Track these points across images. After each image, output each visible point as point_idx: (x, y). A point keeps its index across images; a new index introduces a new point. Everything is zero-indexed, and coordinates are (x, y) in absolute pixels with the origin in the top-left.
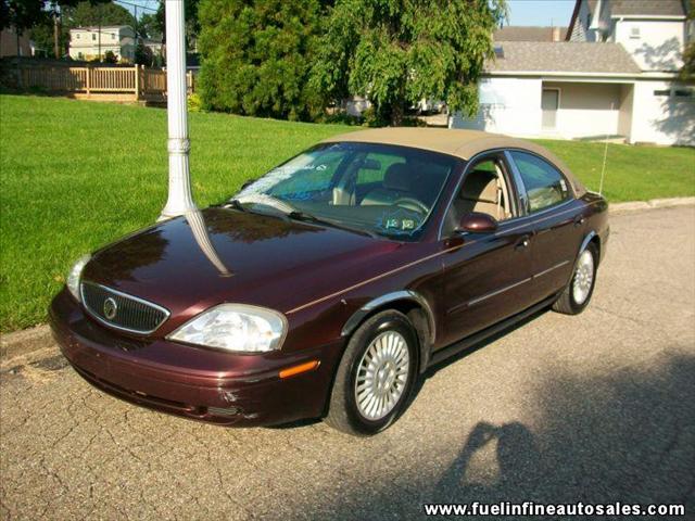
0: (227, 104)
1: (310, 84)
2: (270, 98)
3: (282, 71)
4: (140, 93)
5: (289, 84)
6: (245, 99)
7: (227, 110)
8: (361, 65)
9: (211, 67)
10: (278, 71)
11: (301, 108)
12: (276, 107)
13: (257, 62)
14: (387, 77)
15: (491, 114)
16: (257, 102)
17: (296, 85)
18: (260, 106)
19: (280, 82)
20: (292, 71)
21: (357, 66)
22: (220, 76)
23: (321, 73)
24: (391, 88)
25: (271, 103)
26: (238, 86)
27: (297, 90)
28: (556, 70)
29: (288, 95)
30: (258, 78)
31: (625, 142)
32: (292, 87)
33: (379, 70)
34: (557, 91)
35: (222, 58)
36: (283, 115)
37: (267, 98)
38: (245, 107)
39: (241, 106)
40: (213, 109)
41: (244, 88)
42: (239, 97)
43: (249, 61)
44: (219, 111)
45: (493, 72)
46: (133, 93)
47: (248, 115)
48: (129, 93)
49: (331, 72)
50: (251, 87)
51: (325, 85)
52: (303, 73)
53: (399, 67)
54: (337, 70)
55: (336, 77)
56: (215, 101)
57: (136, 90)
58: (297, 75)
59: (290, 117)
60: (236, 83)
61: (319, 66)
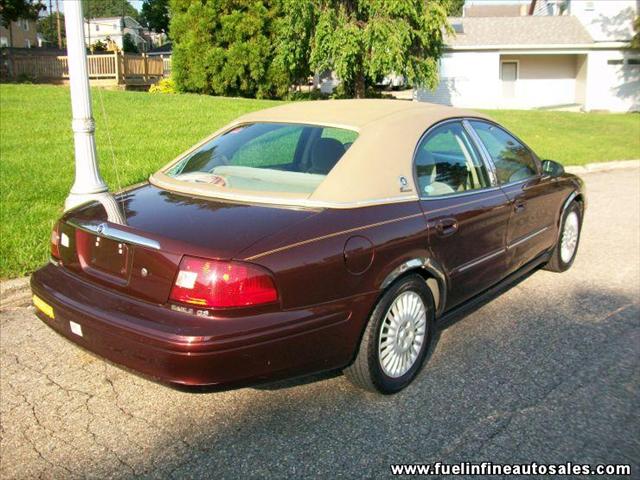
0: (197, 85)
1: (274, 63)
2: (238, 77)
3: (248, 52)
4: (120, 78)
5: (255, 64)
6: (215, 80)
7: (199, 91)
8: (320, 44)
9: (182, 51)
10: (244, 52)
11: (268, 87)
12: (244, 86)
13: (225, 45)
14: (345, 54)
15: (456, 86)
16: (225, 82)
17: (261, 65)
18: (229, 86)
19: (246, 63)
20: (257, 52)
21: (317, 45)
22: (191, 59)
23: (284, 53)
24: (350, 65)
25: (239, 82)
26: (207, 68)
27: (262, 70)
28: (513, 43)
29: (254, 74)
30: (225, 60)
31: (581, 110)
32: (258, 67)
33: (338, 48)
34: (516, 63)
35: (192, 42)
36: (250, 94)
37: (235, 78)
38: (214, 87)
39: (210, 87)
40: (186, 90)
41: (213, 70)
42: (209, 77)
43: (218, 44)
44: (192, 91)
45: (454, 48)
46: (114, 78)
47: (218, 95)
48: (109, 78)
49: (293, 51)
50: (220, 69)
51: (287, 63)
52: (268, 54)
53: (356, 44)
54: (298, 49)
55: (298, 56)
56: (186, 83)
57: (116, 75)
58: (262, 55)
59: (259, 95)
60: (205, 65)
61: (282, 47)
